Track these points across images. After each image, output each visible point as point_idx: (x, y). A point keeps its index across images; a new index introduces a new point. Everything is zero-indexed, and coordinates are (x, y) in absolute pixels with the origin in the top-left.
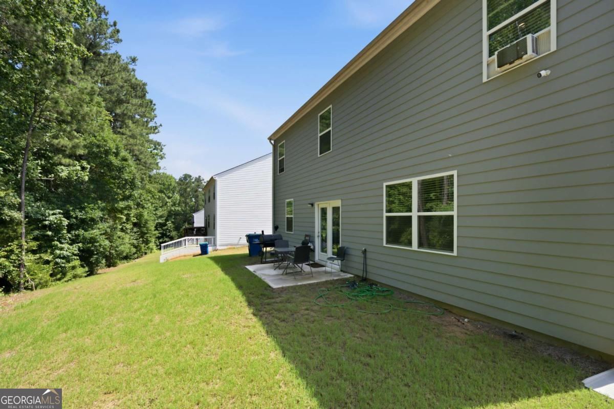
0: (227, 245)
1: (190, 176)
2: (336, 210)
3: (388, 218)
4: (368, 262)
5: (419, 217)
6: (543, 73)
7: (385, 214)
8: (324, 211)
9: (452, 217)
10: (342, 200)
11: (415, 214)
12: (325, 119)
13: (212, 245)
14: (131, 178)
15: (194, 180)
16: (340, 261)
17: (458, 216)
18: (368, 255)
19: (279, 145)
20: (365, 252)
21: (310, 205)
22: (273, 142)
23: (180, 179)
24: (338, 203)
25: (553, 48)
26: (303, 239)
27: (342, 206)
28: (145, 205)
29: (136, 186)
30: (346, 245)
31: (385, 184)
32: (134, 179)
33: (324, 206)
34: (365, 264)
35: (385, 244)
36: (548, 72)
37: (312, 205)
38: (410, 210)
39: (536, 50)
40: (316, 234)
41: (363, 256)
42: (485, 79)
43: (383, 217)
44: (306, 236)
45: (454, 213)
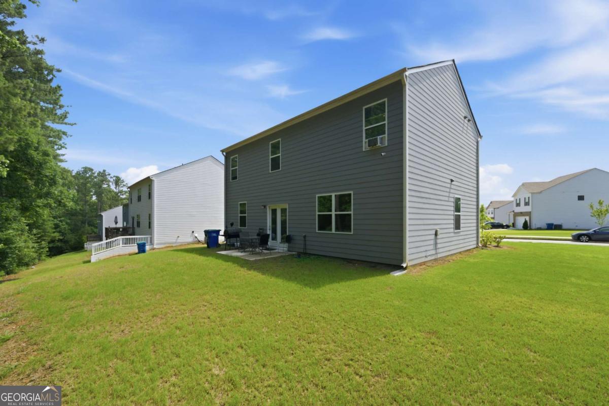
0: (165, 244)
1: (91, 170)
2: (284, 211)
3: (319, 215)
4: (307, 243)
5: (336, 215)
6: (383, 154)
7: (317, 213)
8: (274, 212)
9: (350, 215)
10: (289, 204)
11: (333, 213)
12: (276, 148)
13: (149, 244)
14: (52, 175)
15: (96, 175)
16: (287, 244)
17: (354, 214)
18: (307, 239)
19: (232, 157)
20: (305, 237)
21: (263, 207)
22: (224, 153)
23: (77, 172)
24: (286, 206)
25: (386, 145)
26: (258, 232)
27: (289, 208)
28: (67, 203)
29: (57, 183)
30: (292, 234)
31: (317, 196)
32: (55, 176)
33: (274, 208)
34: (305, 245)
35: (317, 231)
36: (385, 153)
37: (265, 207)
38: (331, 211)
39: (381, 143)
40: (268, 228)
41: (303, 239)
42: (364, 150)
43: (316, 215)
44: (261, 229)
45: (352, 213)
